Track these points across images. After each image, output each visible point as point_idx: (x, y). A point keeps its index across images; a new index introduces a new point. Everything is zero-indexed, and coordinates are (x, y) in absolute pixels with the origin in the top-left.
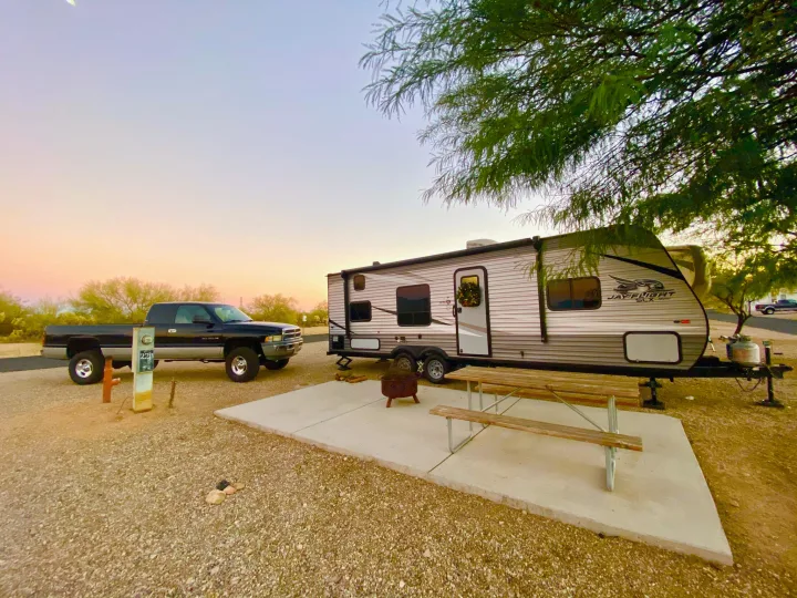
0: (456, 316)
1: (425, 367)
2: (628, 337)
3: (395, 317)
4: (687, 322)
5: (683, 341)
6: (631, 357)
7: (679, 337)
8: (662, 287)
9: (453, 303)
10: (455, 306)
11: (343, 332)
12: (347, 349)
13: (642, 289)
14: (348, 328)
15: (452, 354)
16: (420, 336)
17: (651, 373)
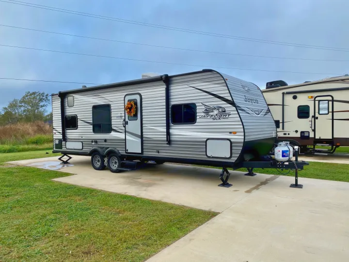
0: (125, 127)
1: (108, 162)
2: (208, 141)
3: (92, 126)
4: (235, 133)
5: (233, 145)
6: (209, 154)
7: (231, 143)
8: (225, 111)
9: (123, 118)
10: (125, 120)
11: (61, 137)
12: (64, 149)
13: (216, 112)
14: (64, 134)
15: (123, 152)
16: (105, 141)
17: (224, 165)
